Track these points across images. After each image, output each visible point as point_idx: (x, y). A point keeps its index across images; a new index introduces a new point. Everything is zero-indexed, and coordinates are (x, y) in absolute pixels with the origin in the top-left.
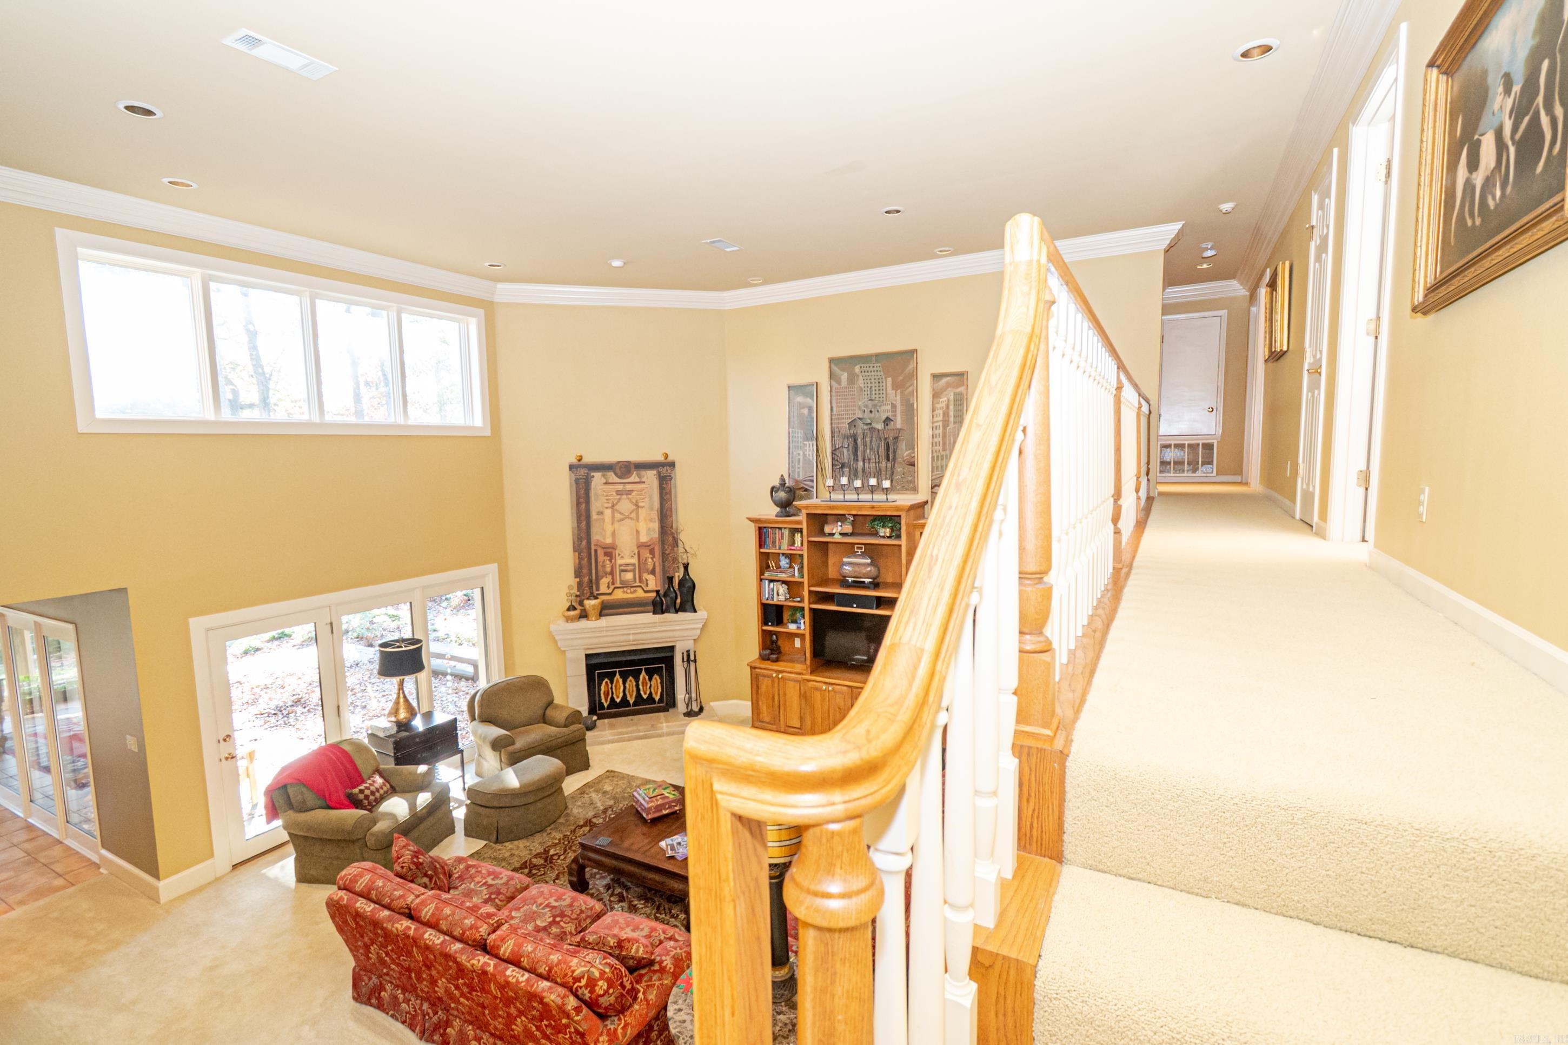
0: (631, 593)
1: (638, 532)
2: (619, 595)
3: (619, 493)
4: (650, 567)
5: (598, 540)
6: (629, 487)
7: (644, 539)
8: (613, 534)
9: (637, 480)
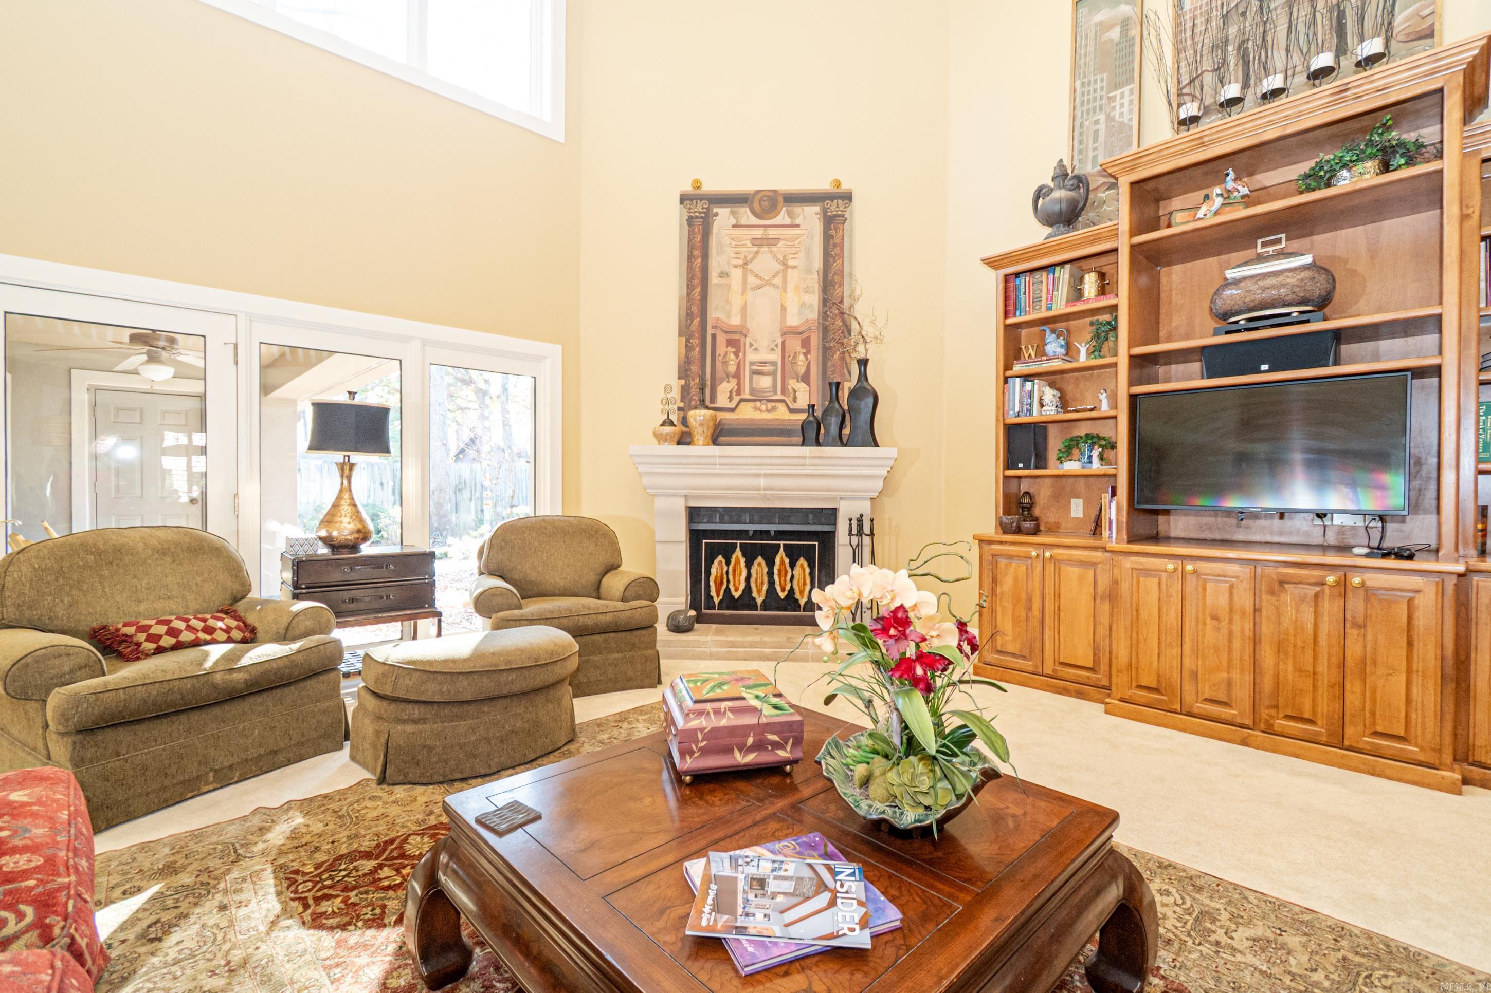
0: (767, 410)
1: (784, 309)
2: (748, 413)
3: (757, 242)
4: (802, 370)
5: (718, 319)
6: (772, 233)
7: (793, 320)
8: (744, 308)
9: (788, 221)
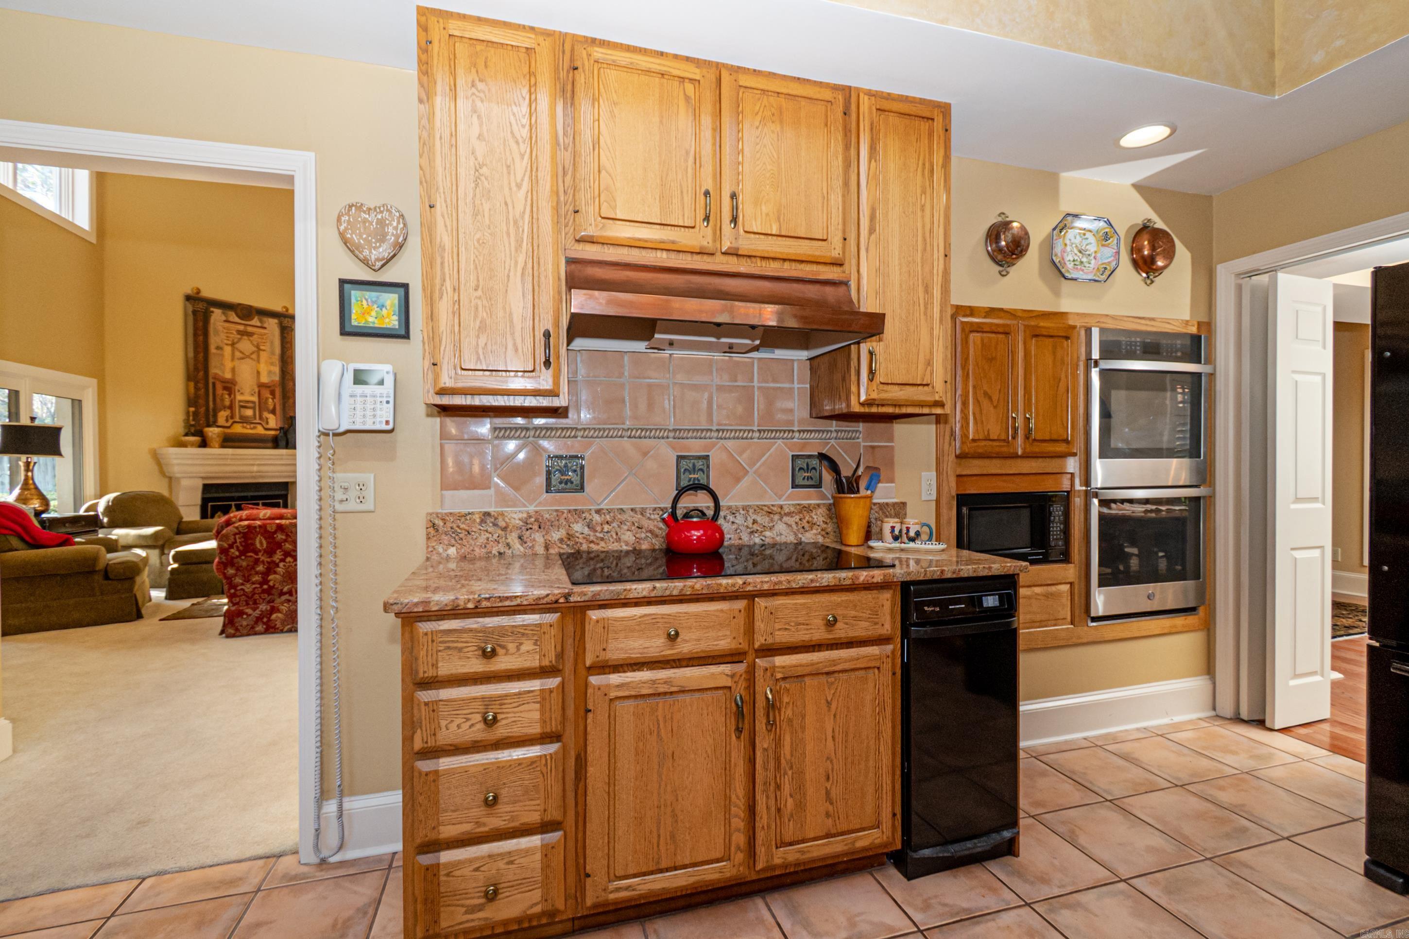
0: (251, 429)
1: (258, 373)
2: (238, 429)
3: (239, 332)
4: (271, 407)
5: (216, 374)
6: (250, 329)
7: (264, 379)
8: (233, 370)
9: (259, 324)
